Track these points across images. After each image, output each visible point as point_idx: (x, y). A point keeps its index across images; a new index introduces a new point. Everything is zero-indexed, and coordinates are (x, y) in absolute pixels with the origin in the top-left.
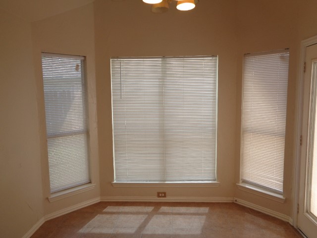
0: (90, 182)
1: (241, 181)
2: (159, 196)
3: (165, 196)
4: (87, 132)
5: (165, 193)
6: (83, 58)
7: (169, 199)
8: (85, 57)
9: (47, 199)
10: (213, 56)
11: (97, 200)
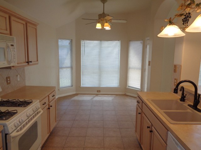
0: (72, 86)
1: (127, 86)
2: (98, 92)
3: (100, 92)
4: (72, 67)
5: (100, 91)
6: (71, 40)
7: (101, 93)
8: (72, 40)
9: (59, 90)
10: (119, 41)
11: (75, 93)
